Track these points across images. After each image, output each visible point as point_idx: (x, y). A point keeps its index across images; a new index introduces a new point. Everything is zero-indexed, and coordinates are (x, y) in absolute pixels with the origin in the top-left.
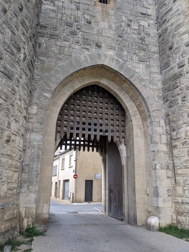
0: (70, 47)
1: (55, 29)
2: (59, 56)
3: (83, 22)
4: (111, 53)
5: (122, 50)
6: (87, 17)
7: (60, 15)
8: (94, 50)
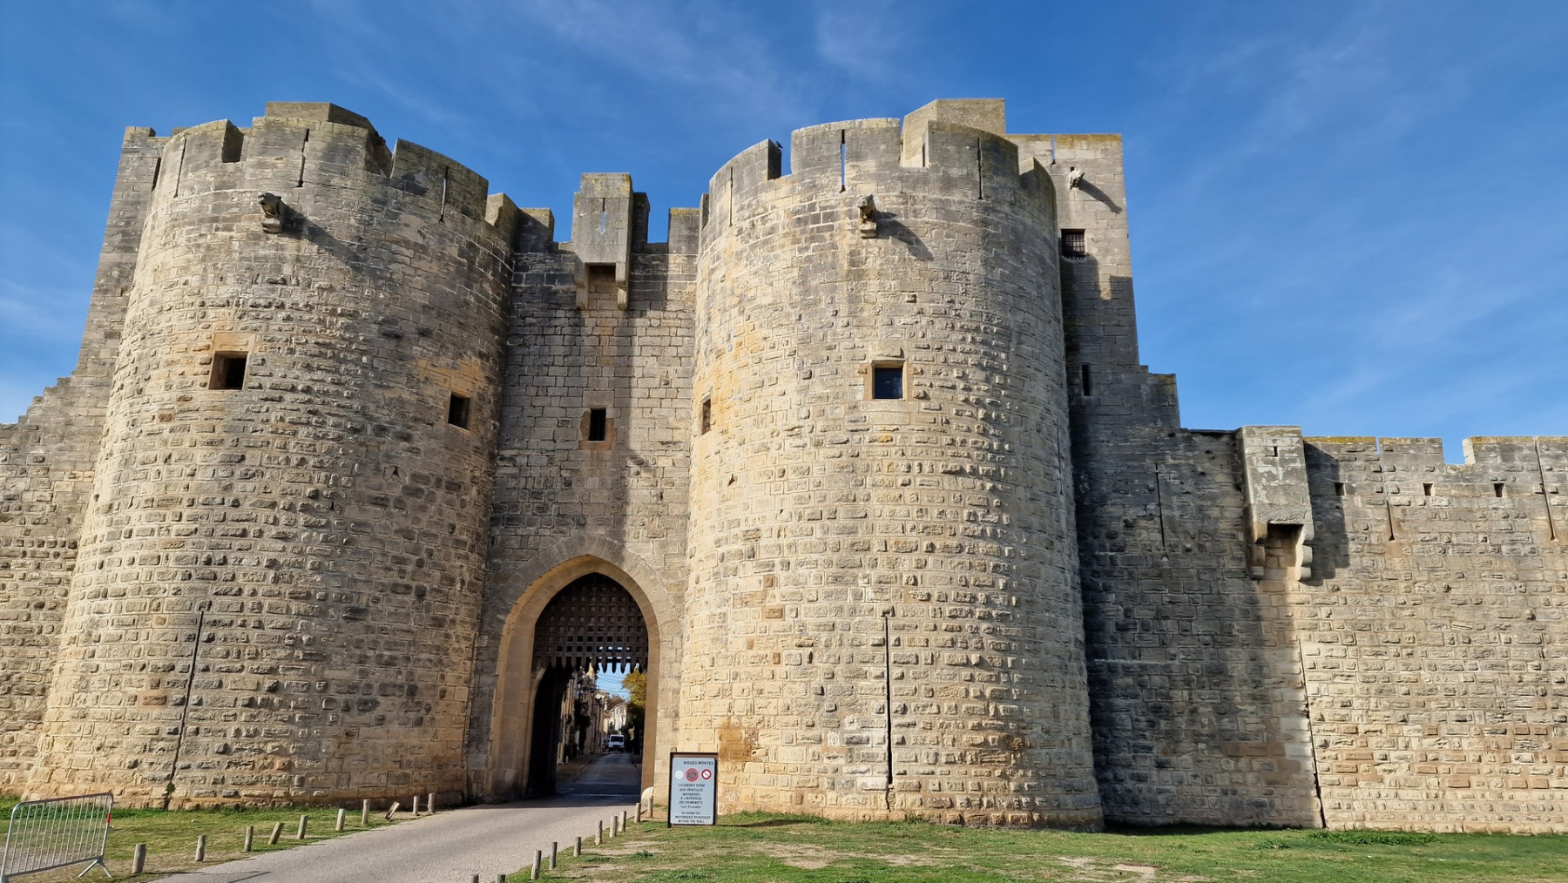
0: (537, 534)
1: (515, 507)
2: (519, 552)
3: (559, 485)
4: (601, 531)
6: (565, 474)
7: (523, 481)
8: (574, 532)
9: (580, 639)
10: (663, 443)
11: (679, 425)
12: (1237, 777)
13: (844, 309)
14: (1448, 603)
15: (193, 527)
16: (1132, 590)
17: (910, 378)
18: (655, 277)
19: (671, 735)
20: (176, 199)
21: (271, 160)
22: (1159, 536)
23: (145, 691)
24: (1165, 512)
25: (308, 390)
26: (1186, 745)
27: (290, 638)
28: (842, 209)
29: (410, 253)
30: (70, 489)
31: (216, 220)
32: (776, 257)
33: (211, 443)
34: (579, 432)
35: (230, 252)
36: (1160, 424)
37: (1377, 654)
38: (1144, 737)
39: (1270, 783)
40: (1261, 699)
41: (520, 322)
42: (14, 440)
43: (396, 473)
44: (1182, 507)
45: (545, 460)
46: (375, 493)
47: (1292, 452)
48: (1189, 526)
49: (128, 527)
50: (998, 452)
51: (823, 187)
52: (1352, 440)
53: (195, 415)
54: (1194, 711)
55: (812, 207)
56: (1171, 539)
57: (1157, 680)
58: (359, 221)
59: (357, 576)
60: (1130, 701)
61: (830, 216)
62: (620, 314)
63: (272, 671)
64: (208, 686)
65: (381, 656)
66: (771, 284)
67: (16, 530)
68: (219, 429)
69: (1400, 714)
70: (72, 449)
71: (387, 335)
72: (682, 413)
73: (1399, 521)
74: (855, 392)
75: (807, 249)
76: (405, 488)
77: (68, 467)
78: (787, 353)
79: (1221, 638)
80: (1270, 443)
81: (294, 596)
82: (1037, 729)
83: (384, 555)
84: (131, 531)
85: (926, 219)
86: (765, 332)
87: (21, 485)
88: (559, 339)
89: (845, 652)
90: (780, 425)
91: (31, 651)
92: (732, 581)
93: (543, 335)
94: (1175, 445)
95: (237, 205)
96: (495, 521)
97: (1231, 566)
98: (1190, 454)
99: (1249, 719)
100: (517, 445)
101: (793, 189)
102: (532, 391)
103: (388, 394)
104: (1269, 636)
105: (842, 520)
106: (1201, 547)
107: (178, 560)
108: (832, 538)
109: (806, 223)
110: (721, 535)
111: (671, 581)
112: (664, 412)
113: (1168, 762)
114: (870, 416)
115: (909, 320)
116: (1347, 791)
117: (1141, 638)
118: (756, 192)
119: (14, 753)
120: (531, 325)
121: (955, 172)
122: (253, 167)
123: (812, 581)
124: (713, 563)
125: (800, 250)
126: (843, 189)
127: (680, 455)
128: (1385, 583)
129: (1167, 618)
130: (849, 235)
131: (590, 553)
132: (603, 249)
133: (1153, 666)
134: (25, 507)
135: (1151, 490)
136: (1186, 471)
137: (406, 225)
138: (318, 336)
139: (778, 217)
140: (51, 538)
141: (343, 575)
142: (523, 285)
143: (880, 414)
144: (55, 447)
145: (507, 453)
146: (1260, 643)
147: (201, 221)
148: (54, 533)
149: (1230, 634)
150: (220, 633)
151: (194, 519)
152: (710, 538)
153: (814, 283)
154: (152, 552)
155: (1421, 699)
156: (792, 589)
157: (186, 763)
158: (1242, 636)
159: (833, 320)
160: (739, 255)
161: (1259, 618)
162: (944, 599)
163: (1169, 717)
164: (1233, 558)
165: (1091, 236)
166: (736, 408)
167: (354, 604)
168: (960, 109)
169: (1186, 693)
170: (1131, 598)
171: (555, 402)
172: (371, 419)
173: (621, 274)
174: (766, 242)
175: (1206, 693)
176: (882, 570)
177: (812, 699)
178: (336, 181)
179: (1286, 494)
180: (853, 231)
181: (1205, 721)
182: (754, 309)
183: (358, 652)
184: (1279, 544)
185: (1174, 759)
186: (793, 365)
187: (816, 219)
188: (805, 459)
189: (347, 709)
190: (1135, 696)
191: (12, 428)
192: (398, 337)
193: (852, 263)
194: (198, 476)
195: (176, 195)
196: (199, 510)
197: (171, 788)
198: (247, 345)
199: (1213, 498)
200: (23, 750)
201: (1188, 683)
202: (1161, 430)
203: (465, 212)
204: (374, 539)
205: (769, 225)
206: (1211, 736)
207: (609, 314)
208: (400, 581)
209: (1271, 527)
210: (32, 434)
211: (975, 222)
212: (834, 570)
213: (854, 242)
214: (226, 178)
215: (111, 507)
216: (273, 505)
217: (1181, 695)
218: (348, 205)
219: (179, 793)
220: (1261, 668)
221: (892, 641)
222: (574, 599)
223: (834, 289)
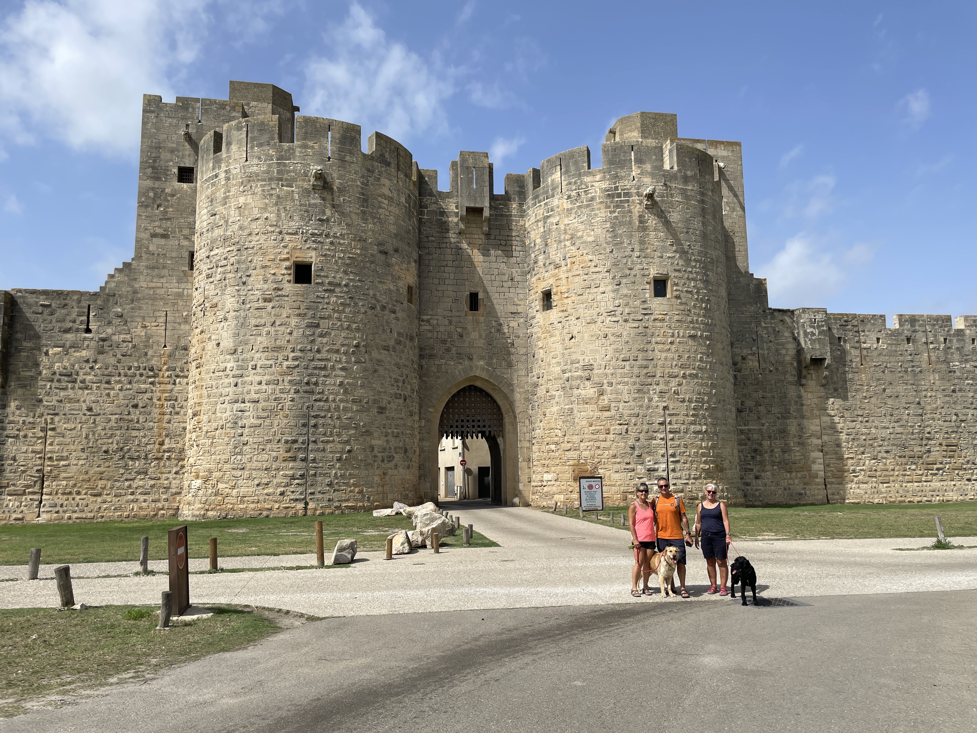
0: (446, 364)
1: (432, 348)
2: (437, 374)
3: (456, 337)
4: (482, 363)
5: (491, 358)
6: (459, 330)
7: (435, 334)
8: (467, 363)
9: (462, 421)
10: (512, 313)
11: (520, 303)
12: (791, 482)
13: (637, 247)
14: (884, 396)
15: (296, 363)
16: (745, 391)
17: (672, 286)
18: (502, 215)
19: (527, 471)
20: (248, 163)
21: (311, 144)
22: (758, 364)
23: (282, 454)
24: (760, 351)
25: (346, 285)
26: (768, 467)
27: (354, 424)
28: (633, 191)
29: (386, 202)
30: (143, 334)
31: (281, 179)
32: (596, 215)
33: (299, 315)
34: (466, 307)
35: (293, 200)
36: (759, 305)
37: (853, 421)
38: (749, 464)
39: (805, 484)
40: (802, 444)
41: (426, 239)
42: (99, 302)
43: (391, 332)
44: (769, 349)
45: (447, 322)
46: (384, 344)
47: (822, 322)
48: (772, 358)
49: (253, 363)
50: (711, 325)
51: (622, 178)
52: (846, 315)
53: (286, 299)
54: (772, 451)
55: (616, 188)
56: (763, 365)
57: (755, 436)
58: (362, 183)
59: (381, 390)
60: (744, 447)
61: (627, 194)
62: (483, 237)
63: (347, 442)
64: (318, 450)
65: (393, 432)
66: (593, 230)
67: (111, 359)
68: (302, 307)
69: (862, 449)
70: (140, 308)
71: (381, 252)
72: (521, 296)
73: (865, 356)
74: (645, 293)
75: (614, 212)
76: (395, 340)
77: (139, 320)
78: (605, 270)
79: (785, 415)
80: (813, 317)
81: (354, 401)
82: (727, 461)
83: (390, 377)
84: (256, 365)
85: (677, 199)
86: (590, 257)
87: (109, 331)
88: (449, 251)
89: (645, 427)
90: (602, 310)
91: (134, 433)
92: (576, 392)
93: (440, 248)
94: (765, 317)
95: (293, 171)
96: (421, 357)
97: (791, 379)
98: (773, 321)
99: (796, 454)
100: (430, 313)
101: (604, 177)
102: (436, 281)
103: (385, 287)
104: (807, 414)
105: (639, 362)
106: (777, 369)
107: (290, 381)
108: (636, 370)
109: (613, 197)
110: (566, 367)
111: (521, 390)
112: (511, 295)
113: (760, 476)
114: (653, 306)
115: (670, 255)
116: (837, 486)
117: (748, 416)
118: (580, 175)
119: (132, 494)
120: (433, 241)
121: (689, 173)
122: (300, 147)
123: (625, 392)
124: (561, 382)
125: (611, 212)
126: (634, 179)
127: (522, 320)
128: (858, 387)
129: (761, 405)
130: (638, 206)
131: (477, 375)
132: (475, 199)
133: (754, 429)
134: (114, 346)
135: (754, 340)
136: (770, 330)
137: (384, 185)
138: (350, 253)
139: (596, 192)
140: (136, 364)
141: (374, 389)
142: (425, 217)
143: (658, 306)
144: (128, 307)
145: (425, 317)
146: (803, 417)
147: (271, 179)
148: (137, 361)
149: (789, 413)
150: (321, 421)
151: (295, 359)
152: (558, 369)
153: (620, 232)
154: (273, 377)
155: (871, 442)
156: (614, 396)
157: (312, 491)
158: (794, 414)
159: (631, 253)
160: (569, 211)
161: (802, 405)
162: (690, 401)
163: (761, 455)
164: (792, 375)
165: (726, 200)
166: (573, 298)
167: (381, 405)
168: (653, 119)
169: (769, 442)
170: (744, 396)
171: (450, 288)
172: (378, 301)
173: (486, 213)
174: (588, 206)
175: (778, 442)
176: (662, 387)
177: (629, 451)
178: (348, 158)
179: (819, 343)
180: (640, 204)
181: (777, 455)
182: (582, 243)
183: (384, 430)
184: (812, 368)
185: (763, 474)
186: (609, 276)
187: (619, 195)
188: (618, 329)
189: (383, 461)
190: (746, 445)
191: (95, 294)
192: (386, 253)
193: (641, 222)
194: (295, 334)
195: (247, 160)
196: (299, 354)
197: (306, 504)
198: (311, 258)
199: (783, 344)
200: (139, 491)
201: (770, 437)
202: (759, 308)
203: (406, 176)
204: (386, 369)
205: (589, 195)
206: (780, 463)
207: (476, 236)
208: (397, 391)
209: (812, 359)
210: (111, 299)
211: (698, 201)
212: (637, 386)
213: (641, 210)
214: (283, 153)
215: (236, 350)
216: (337, 351)
217: (766, 443)
218: (355, 173)
219: (311, 505)
220: (802, 429)
221: (667, 422)
222: (462, 399)
223: (631, 236)
